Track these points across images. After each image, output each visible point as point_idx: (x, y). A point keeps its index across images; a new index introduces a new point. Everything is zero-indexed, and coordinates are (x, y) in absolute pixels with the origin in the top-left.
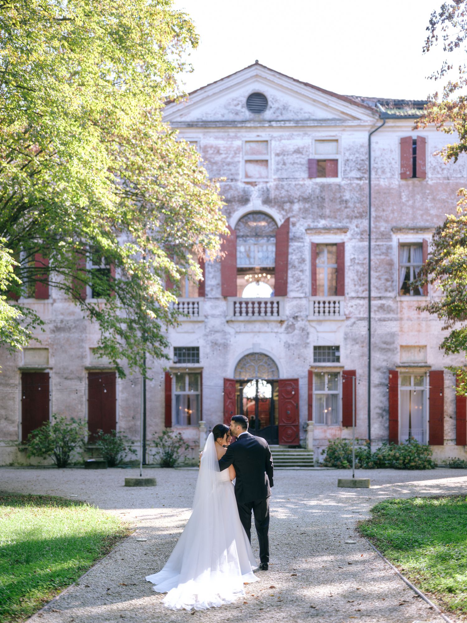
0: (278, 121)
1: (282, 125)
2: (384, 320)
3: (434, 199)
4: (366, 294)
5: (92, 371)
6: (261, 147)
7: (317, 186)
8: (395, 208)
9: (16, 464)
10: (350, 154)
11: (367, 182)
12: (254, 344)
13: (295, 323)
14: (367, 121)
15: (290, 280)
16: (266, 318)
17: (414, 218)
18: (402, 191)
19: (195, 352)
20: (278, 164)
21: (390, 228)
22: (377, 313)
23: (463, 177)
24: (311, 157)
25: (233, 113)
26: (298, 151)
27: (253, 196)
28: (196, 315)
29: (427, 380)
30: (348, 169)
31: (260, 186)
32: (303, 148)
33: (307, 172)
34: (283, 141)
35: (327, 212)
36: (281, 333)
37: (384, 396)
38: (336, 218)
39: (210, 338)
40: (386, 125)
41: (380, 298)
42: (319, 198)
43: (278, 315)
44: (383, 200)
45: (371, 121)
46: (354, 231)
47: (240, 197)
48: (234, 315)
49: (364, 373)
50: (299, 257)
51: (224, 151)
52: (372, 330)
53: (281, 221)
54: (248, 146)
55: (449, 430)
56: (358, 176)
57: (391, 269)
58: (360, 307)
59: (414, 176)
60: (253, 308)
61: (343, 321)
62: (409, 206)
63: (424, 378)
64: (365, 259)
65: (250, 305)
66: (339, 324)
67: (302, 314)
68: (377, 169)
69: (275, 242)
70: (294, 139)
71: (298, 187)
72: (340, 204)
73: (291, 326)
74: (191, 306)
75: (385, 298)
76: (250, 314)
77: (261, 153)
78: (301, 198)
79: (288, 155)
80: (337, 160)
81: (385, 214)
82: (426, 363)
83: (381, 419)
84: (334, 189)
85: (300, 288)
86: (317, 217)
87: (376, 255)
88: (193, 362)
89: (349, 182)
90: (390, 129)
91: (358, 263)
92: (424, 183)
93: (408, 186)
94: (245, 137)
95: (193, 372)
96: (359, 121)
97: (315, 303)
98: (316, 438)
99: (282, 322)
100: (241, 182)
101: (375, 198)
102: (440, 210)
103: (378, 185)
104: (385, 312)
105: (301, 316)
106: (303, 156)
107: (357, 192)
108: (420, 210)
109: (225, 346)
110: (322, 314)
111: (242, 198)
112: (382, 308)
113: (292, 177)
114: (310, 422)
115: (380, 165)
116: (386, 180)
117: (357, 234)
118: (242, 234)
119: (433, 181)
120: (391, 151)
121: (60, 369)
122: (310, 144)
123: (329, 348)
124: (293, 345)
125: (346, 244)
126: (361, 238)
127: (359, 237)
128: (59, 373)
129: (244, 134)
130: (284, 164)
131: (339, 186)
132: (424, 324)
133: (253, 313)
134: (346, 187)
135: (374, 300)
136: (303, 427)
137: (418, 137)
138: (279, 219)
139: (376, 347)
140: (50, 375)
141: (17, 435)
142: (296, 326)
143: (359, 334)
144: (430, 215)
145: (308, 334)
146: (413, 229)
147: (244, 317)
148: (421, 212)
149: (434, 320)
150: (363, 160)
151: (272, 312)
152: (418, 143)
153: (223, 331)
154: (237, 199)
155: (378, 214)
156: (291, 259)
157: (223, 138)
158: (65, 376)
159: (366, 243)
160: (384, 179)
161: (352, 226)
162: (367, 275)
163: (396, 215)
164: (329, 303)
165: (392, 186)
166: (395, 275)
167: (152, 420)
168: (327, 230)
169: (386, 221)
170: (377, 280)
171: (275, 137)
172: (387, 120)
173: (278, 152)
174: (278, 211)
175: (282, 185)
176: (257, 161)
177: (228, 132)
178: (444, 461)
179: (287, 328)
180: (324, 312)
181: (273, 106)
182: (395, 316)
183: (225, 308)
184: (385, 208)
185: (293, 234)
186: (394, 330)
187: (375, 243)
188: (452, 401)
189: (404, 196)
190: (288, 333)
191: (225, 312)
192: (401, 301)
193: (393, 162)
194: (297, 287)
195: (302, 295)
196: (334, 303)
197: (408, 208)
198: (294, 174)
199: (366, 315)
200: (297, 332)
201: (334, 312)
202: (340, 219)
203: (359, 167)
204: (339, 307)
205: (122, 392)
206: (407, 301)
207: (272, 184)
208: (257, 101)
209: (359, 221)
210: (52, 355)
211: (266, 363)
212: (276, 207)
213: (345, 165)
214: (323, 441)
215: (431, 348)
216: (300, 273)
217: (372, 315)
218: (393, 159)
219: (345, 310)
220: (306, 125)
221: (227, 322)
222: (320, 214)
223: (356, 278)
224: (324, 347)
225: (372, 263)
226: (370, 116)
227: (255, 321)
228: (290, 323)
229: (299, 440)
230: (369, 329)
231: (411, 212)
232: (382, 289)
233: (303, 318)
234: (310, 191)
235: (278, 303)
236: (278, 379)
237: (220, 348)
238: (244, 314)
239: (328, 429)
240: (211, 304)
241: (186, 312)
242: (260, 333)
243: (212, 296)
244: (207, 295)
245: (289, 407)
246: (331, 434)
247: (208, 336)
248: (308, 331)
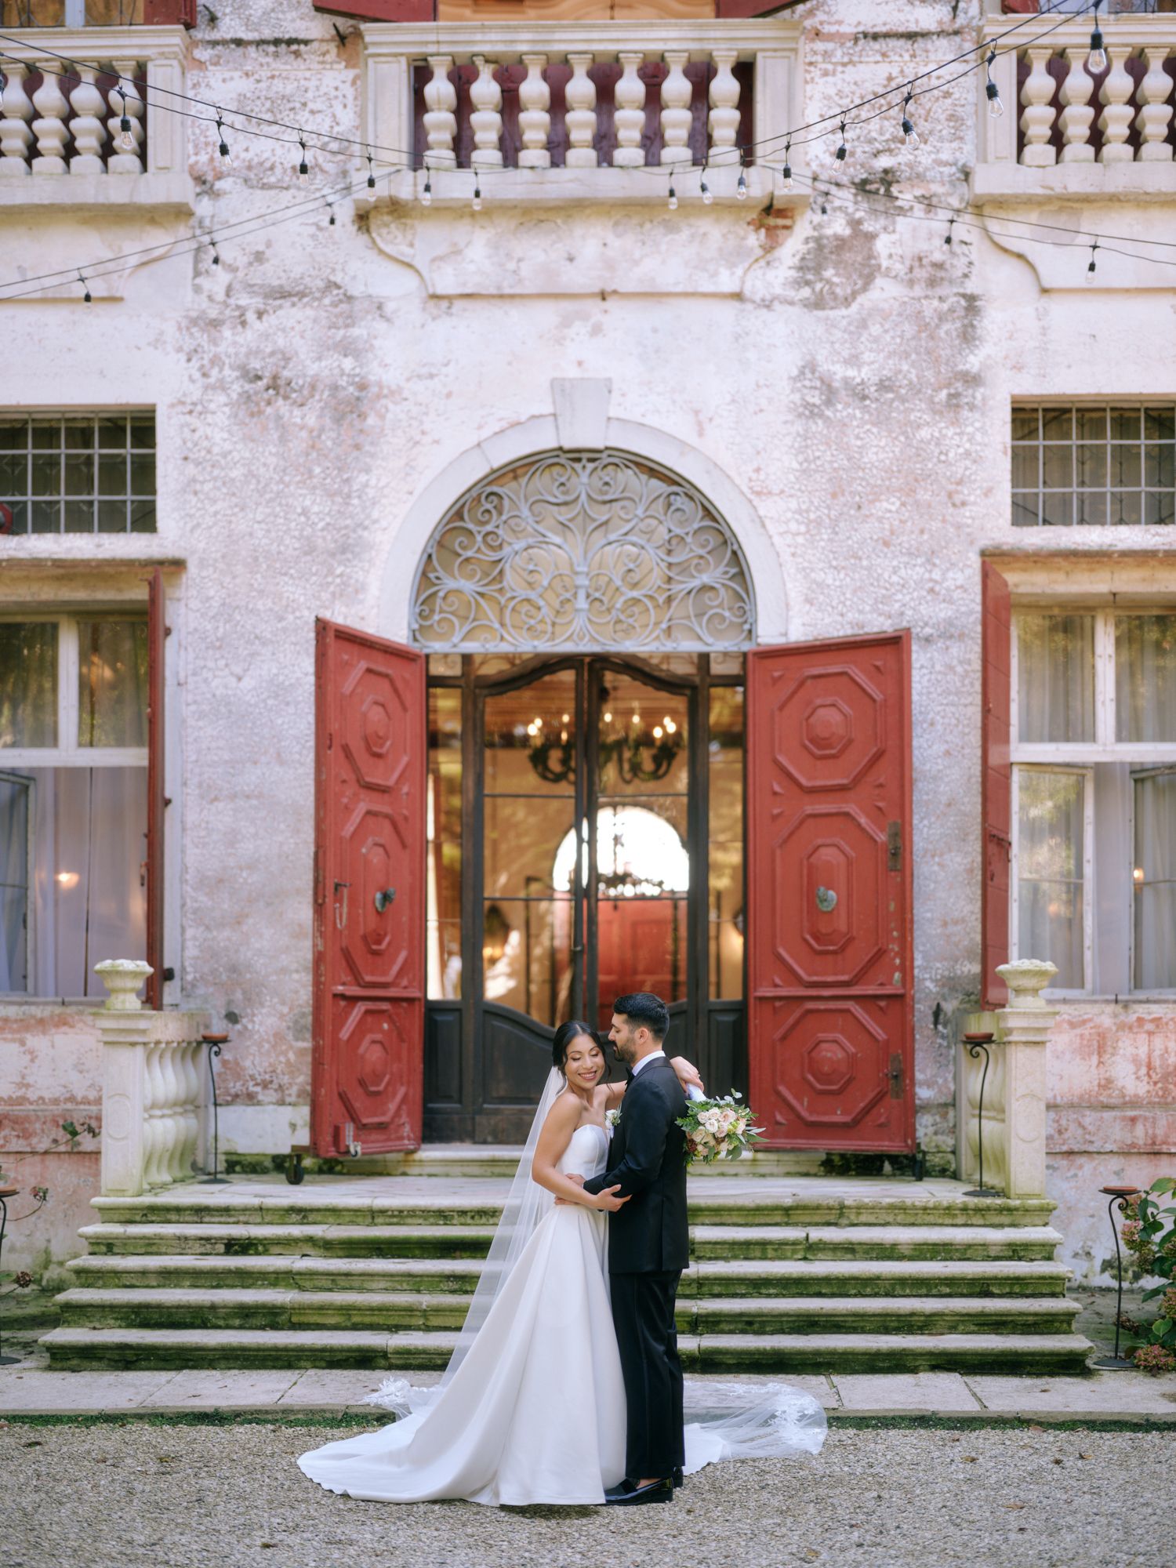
12: (560, 388)
13: (872, 225)
16: (657, 184)
19: (128, 451)
28: (124, 160)
36: (767, 305)
39: (234, 342)
43: (748, 160)
48: (416, 163)
60: (558, 107)
65: (534, 88)
67: (924, 157)
73: (841, 244)
76: (534, 156)
88: (112, 521)
95: (105, 595)
97: (1024, 70)
99: (772, 216)
105: (917, 178)
109: (351, 407)
110: (1078, 149)
124: (860, 395)
133: (558, 147)
136: (937, 1012)
142: (883, 245)
145: (972, 303)
147: (482, 177)
151: (701, 142)
153: (331, 286)
164: (1138, 66)
179: (810, 266)
180: (1097, 138)
183: (347, 119)
190: (818, 303)
195: (929, 17)
200: (884, 292)
211: (652, 524)
214: (1089, 1118)
221: (365, 217)
227: (568, 209)
228: (838, 226)
229: (910, 1110)
233: (936, 189)
235: (744, 71)
236: (746, 647)
237: (312, 420)
238: (487, 155)
239: (1122, 1027)
240: (243, 85)
241: (50, 143)
242: (609, 304)
243: (247, 23)
244: (213, 19)
245: (828, 855)
246: (1149, 1067)
247: (215, 324)
248: (971, 287)
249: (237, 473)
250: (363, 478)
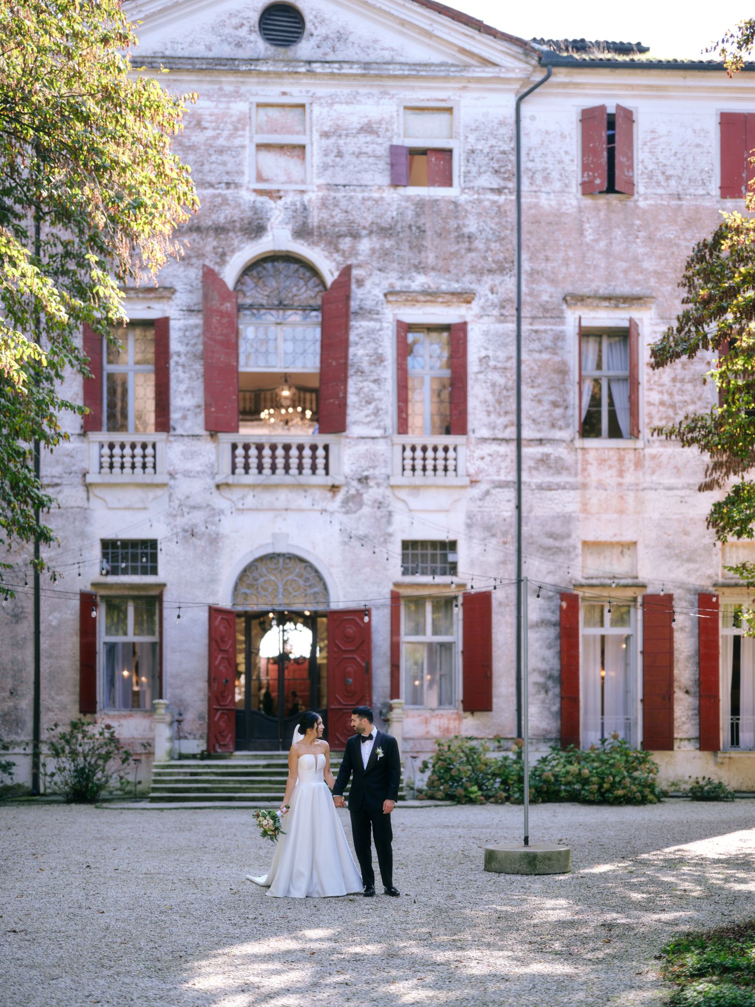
0: (327, 62)
1: (336, 71)
2: (550, 489)
3: (650, 238)
4: (511, 432)
6: (291, 117)
7: (409, 204)
8: (571, 254)
10: (478, 140)
11: (514, 197)
12: (274, 535)
13: (362, 491)
14: (513, 70)
15: (352, 399)
16: (302, 479)
17: (610, 277)
18: (585, 219)
19: (149, 551)
20: (326, 155)
21: (561, 296)
22: (534, 472)
23: (708, 194)
24: (396, 142)
25: (230, 43)
26: (368, 129)
27: (272, 220)
28: (150, 470)
29: (638, 615)
30: (474, 170)
31: (288, 199)
32: (380, 123)
33: (388, 173)
34: (337, 107)
35: (430, 258)
36: (333, 512)
37: (550, 647)
38: (449, 271)
39: (181, 521)
40: (553, 79)
41: (541, 441)
42: (414, 228)
43: (327, 474)
44: (545, 237)
45: (521, 70)
46: (487, 300)
47: (246, 221)
48: (233, 473)
49: (507, 598)
50: (371, 352)
51: (211, 122)
52: (524, 509)
53: (332, 274)
54: (263, 115)
55: (684, 719)
56: (495, 186)
57: (563, 382)
58: (499, 459)
59: (611, 189)
60: (274, 457)
61: (463, 487)
62: (600, 252)
63: (632, 610)
64: (509, 358)
65: (267, 452)
66: (456, 494)
67: (377, 472)
68: (534, 173)
69: (320, 319)
70: (359, 102)
71: (370, 203)
72: (458, 243)
73: (353, 496)
74: (138, 451)
75: (551, 441)
76: (267, 471)
77: (290, 131)
78: (375, 228)
79: (347, 136)
80: (450, 151)
81: (550, 265)
82: (637, 578)
83: (542, 695)
84: (444, 212)
85: (373, 417)
86: (409, 269)
87: (531, 351)
88: (145, 572)
89: (476, 196)
90: (560, 90)
91: (495, 368)
92: (631, 204)
93: (598, 210)
94: (257, 94)
95: (143, 593)
96: (497, 69)
97: (404, 449)
98: (407, 736)
99: (334, 488)
100: (248, 189)
101: (530, 233)
102: (663, 262)
103: (536, 206)
104: (551, 471)
105: (375, 478)
106: (380, 140)
107: (492, 218)
108: (622, 260)
109: (215, 540)
110: (419, 472)
111: (250, 223)
112: (544, 461)
113: (355, 182)
114: (395, 701)
115: (538, 165)
116: (552, 196)
117: (493, 305)
118: (248, 301)
119: (648, 202)
120: (563, 136)
122: (395, 114)
123: (434, 544)
124: (359, 538)
125: (469, 327)
126: (502, 315)
127: (496, 312)
129: (254, 88)
130: (340, 154)
131: (456, 204)
132: (630, 497)
133: (274, 468)
134: (469, 208)
135: (530, 446)
136: (381, 713)
137: (618, 107)
138: (329, 271)
139: (532, 543)
142: (365, 496)
143: (498, 516)
144: (642, 271)
145: (390, 514)
146: (608, 298)
147: (253, 477)
148: (624, 265)
149: (651, 489)
150: (504, 153)
151: (314, 468)
152: (619, 122)
153: (208, 505)
154: (238, 225)
155: (536, 266)
156: (355, 355)
157: (209, 97)
159: (512, 326)
160: (548, 193)
161: (483, 289)
162: (515, 392)
163: (573, 268)
164: (435, 449)
165: (564, 209)
166: (571, 394)
167: (52, 699)
168: (431, 296)
169: (553, 282)
170: (534, 404)
171: (320, 98)
172: (555, 70)
173: (326, 129)
174: (326, 254)
175: (335, 198)
176: (281, 147)
177: (220, 82)
178: (673, 784)
179: (345, 502)
180: (424, 469)
181: (315, 33)
182: (571, 479)
183: (213, 458)
184: (549, 253)
185: (358, 303)
186: (570, 508)
187: (530, 327)
188: (689, 658)
189: (590, 231)
190: (347, 513)
191: (212, 466)
192: (583, 449)
193: (567, 159)
194: (367, 416)
195: (378, 433)
196: (446, 449)
197: (598, 256)
198: (359, 175)
199: (512, 477)
200: (366, 510)
201: (446, 469)
202: (457, 275)
203: (496, 166)
204: (455, 459)
206: (597, 449)
207: (313, 196)
208: (283, 22)
209: (498, 279)
211: (301, 576)
212: (322, 245)
213: (468, 161)
214: (423, 742)
215: (647, 547)
216: (374, 386)
217: (525, 477)
218: (566, 153)
219: (468, 464)
220: (386, 72)
221: (218, 487)
222: (416, 262)
223: (490, 397)
224: (423, 544)
225: (524, 368)
226: (520, 60)
227: (277, 486)
228: (353, 491)
230: (519, 507)
231: (603, 265)
232: (544, 422)
233: (380, 481)
234: (395, 213)
235: (326, 448)
236: (327, 609)
237: (203, 544)
238: (253, 471)
239: (432, 716)
240: (183, 448)
241: (128, 464)
242: (289, 512)
243: (185, 430)
244: (174, 429)
245: (349, 669)
246: (440, 728)
247: (175, 516)
248: (390, 508)
249: (181, 559)
250: (217, 561)
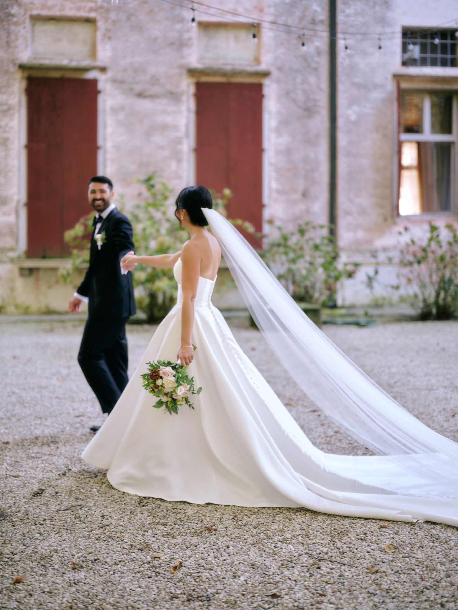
5: (204, 79)
9: (11, 309)
19: (449, 42)
88: (444, 64)
121: (125, 70)
128: (122, 82)
140: (101, 86)
141: (14, 234)
158: (138, 88)
167: (351, 201)
205: (278, 132)
210: (104, 35)
